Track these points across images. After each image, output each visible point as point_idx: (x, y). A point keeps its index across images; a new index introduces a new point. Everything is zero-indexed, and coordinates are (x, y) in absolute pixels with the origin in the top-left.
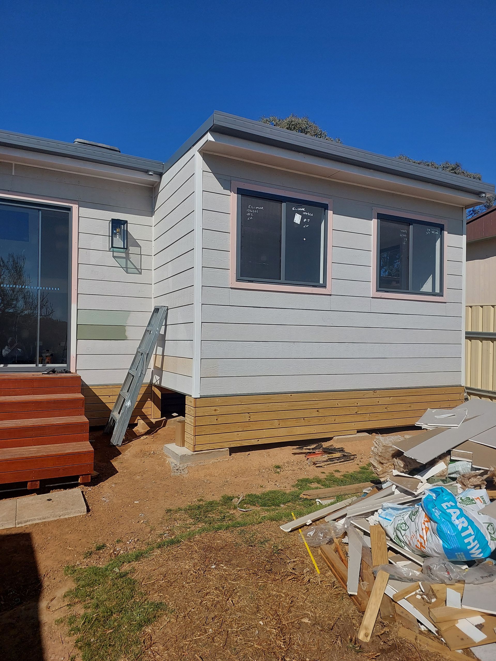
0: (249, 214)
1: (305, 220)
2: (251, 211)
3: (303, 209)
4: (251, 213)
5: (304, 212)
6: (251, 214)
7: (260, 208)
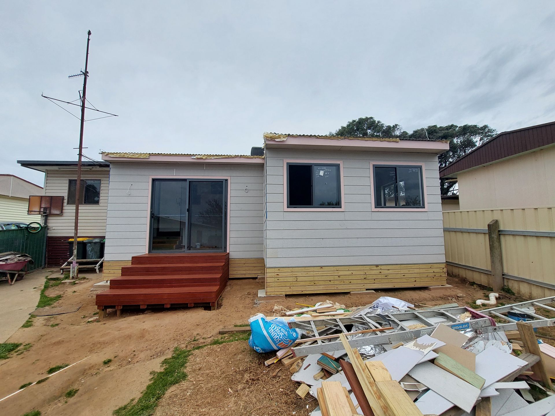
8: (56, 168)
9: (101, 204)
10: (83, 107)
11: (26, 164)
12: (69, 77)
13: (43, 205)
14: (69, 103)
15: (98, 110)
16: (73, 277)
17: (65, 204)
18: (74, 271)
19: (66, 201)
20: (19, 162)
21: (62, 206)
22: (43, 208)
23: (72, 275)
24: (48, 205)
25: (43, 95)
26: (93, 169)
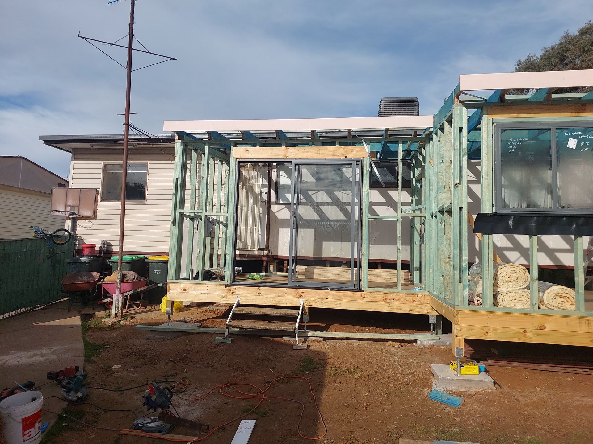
0: (511, 147)
1: (583, 144)
2: (514, 144)
3: (580, 133)
4: (513, 145)
5: (581, 135)
6: (512, 147)
7: (524, 139)
8: (87, 145)
9: (147, 202)
10: (131, 48)
11: (50, 142)
12: (109, 3)
13: (70, 203)
14: (112, 44)
15: (150, 53)
16: (116, 314)
17: (99, 201)
18: (118, 305)
19: (99, 197)
20: (41, 138)
21: (96, 204)
22: (69, 207)
23: (115, 310)
24: (76, 203)
25: (80, 35)
26: (139, 146)
